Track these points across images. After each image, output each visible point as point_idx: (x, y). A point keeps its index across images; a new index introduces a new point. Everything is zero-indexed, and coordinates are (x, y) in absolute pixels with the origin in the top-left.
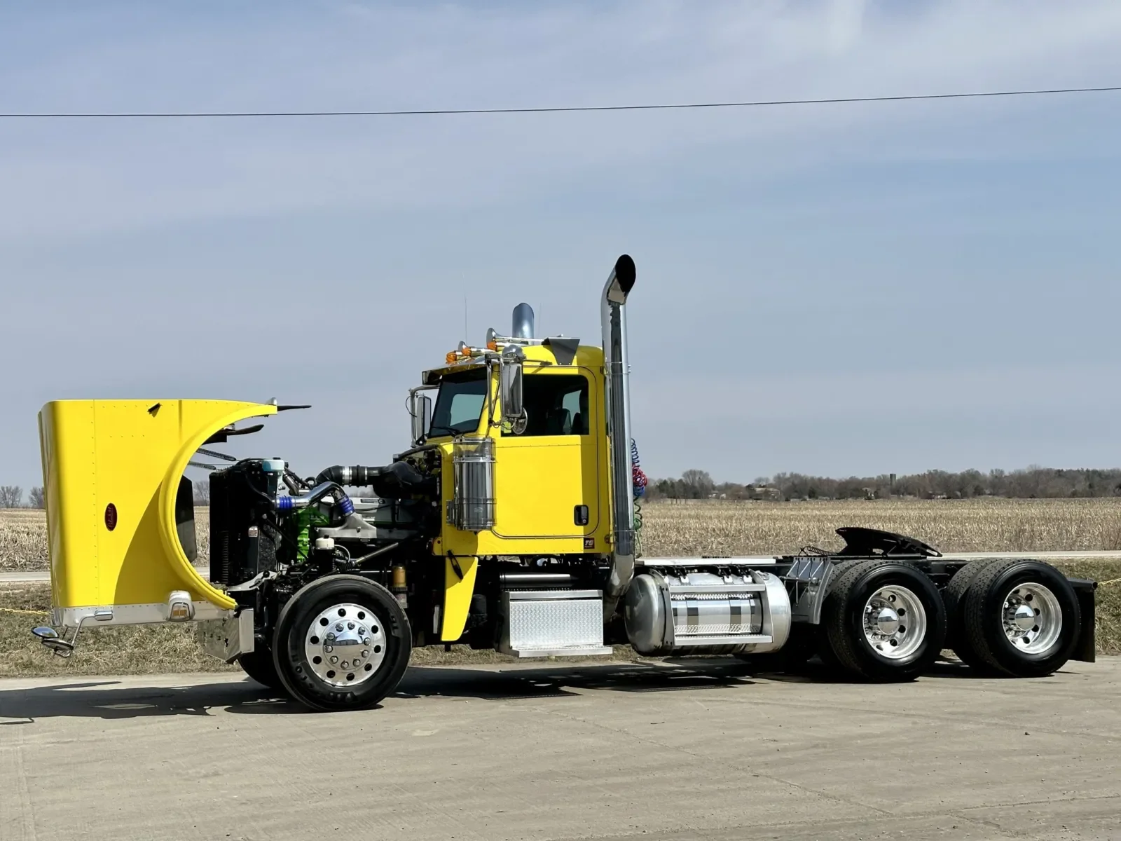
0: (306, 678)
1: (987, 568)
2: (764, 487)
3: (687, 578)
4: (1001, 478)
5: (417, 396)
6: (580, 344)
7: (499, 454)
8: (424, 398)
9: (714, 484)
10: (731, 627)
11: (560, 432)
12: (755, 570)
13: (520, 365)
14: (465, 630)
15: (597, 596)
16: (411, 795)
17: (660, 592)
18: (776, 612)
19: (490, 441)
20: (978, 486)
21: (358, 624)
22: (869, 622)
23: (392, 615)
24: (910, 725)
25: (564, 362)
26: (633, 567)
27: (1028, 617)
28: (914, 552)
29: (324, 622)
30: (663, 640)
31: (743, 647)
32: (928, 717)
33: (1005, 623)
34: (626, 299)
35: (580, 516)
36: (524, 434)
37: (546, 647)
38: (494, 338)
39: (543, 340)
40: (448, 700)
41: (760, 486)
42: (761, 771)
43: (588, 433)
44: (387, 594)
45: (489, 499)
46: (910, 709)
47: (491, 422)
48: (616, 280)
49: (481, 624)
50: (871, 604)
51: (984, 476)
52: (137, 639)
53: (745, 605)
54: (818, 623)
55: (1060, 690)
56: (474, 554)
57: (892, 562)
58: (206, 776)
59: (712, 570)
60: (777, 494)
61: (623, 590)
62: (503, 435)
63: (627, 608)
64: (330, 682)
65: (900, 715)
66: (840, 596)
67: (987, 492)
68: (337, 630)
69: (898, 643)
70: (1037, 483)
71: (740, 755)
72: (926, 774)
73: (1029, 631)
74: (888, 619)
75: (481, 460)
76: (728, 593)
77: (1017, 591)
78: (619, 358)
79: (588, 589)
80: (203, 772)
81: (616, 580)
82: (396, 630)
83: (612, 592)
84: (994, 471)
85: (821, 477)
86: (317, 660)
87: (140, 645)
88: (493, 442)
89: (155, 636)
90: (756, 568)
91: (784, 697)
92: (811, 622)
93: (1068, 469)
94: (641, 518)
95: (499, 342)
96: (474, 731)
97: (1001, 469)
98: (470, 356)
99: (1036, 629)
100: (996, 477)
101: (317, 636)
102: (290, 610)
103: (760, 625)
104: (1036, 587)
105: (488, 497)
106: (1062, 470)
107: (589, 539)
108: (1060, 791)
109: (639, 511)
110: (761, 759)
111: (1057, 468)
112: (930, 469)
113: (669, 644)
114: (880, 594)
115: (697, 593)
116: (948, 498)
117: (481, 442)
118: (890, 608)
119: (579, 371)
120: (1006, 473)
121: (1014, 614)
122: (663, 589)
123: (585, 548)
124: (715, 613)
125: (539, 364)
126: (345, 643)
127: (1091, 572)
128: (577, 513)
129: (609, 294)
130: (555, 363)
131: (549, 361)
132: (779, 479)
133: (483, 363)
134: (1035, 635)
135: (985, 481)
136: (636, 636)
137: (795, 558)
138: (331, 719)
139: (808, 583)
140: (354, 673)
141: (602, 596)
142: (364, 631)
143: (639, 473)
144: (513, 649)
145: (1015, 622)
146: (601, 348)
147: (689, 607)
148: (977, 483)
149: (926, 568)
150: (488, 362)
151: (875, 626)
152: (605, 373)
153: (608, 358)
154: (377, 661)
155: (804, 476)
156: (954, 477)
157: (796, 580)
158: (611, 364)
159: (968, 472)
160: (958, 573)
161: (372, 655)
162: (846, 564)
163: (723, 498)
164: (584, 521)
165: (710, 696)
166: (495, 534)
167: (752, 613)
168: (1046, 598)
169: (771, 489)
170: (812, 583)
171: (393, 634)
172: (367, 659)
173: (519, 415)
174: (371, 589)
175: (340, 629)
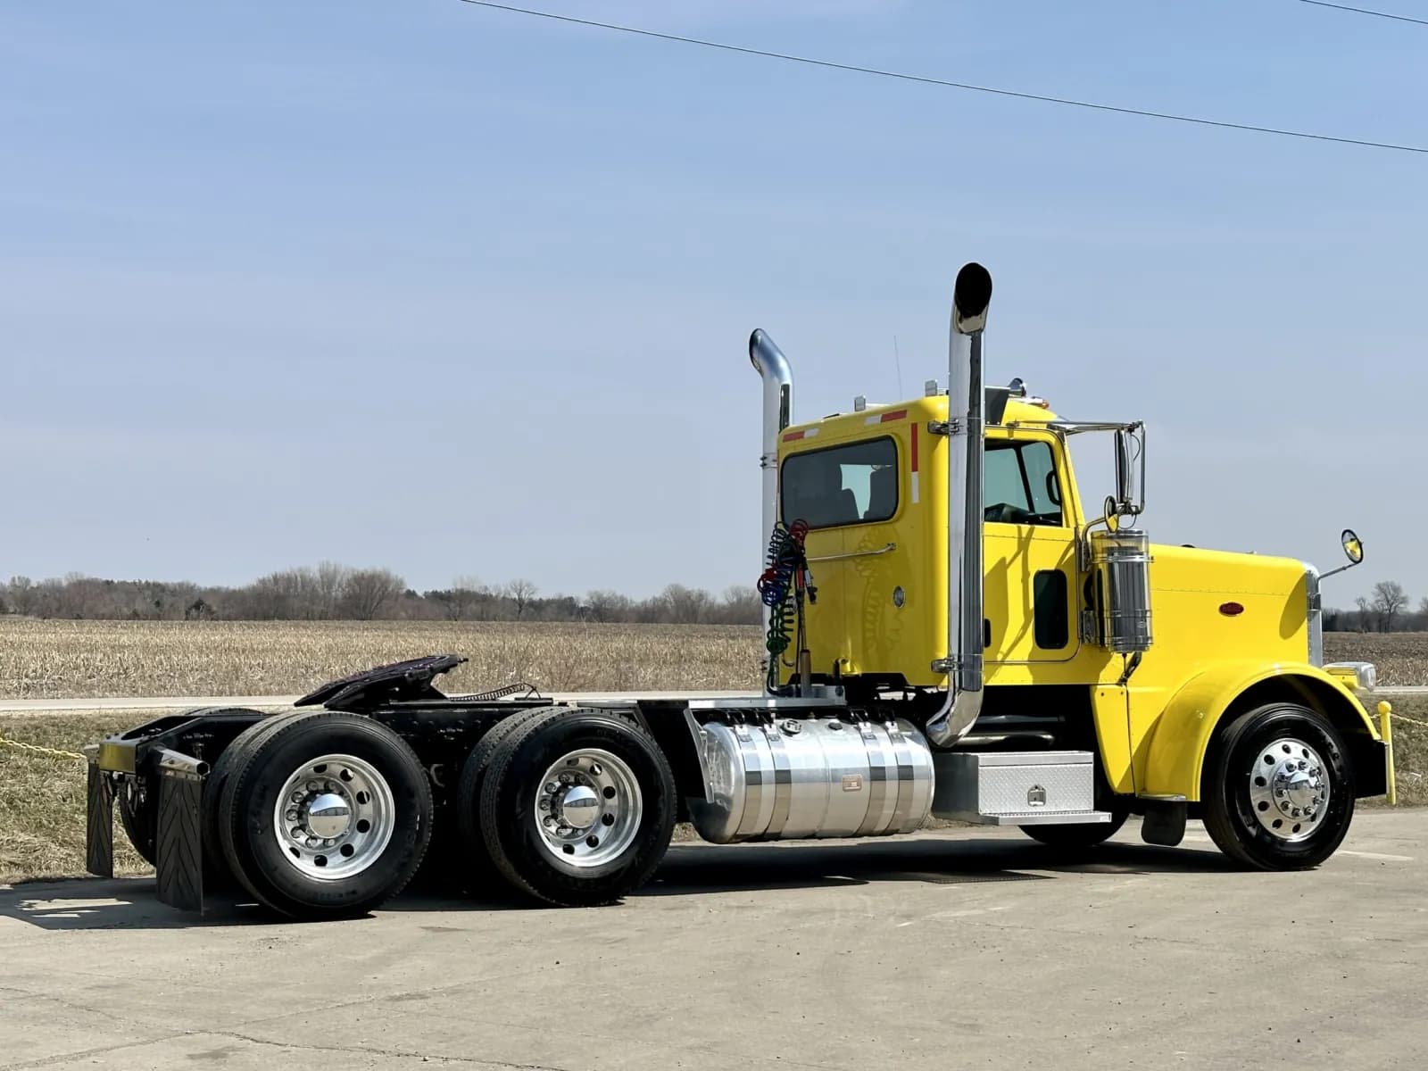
4: (28, 589)
67: (13, 609)
70: (82, 598)
97: (25, 577)
111: (104, 579)
120: (34, 584)
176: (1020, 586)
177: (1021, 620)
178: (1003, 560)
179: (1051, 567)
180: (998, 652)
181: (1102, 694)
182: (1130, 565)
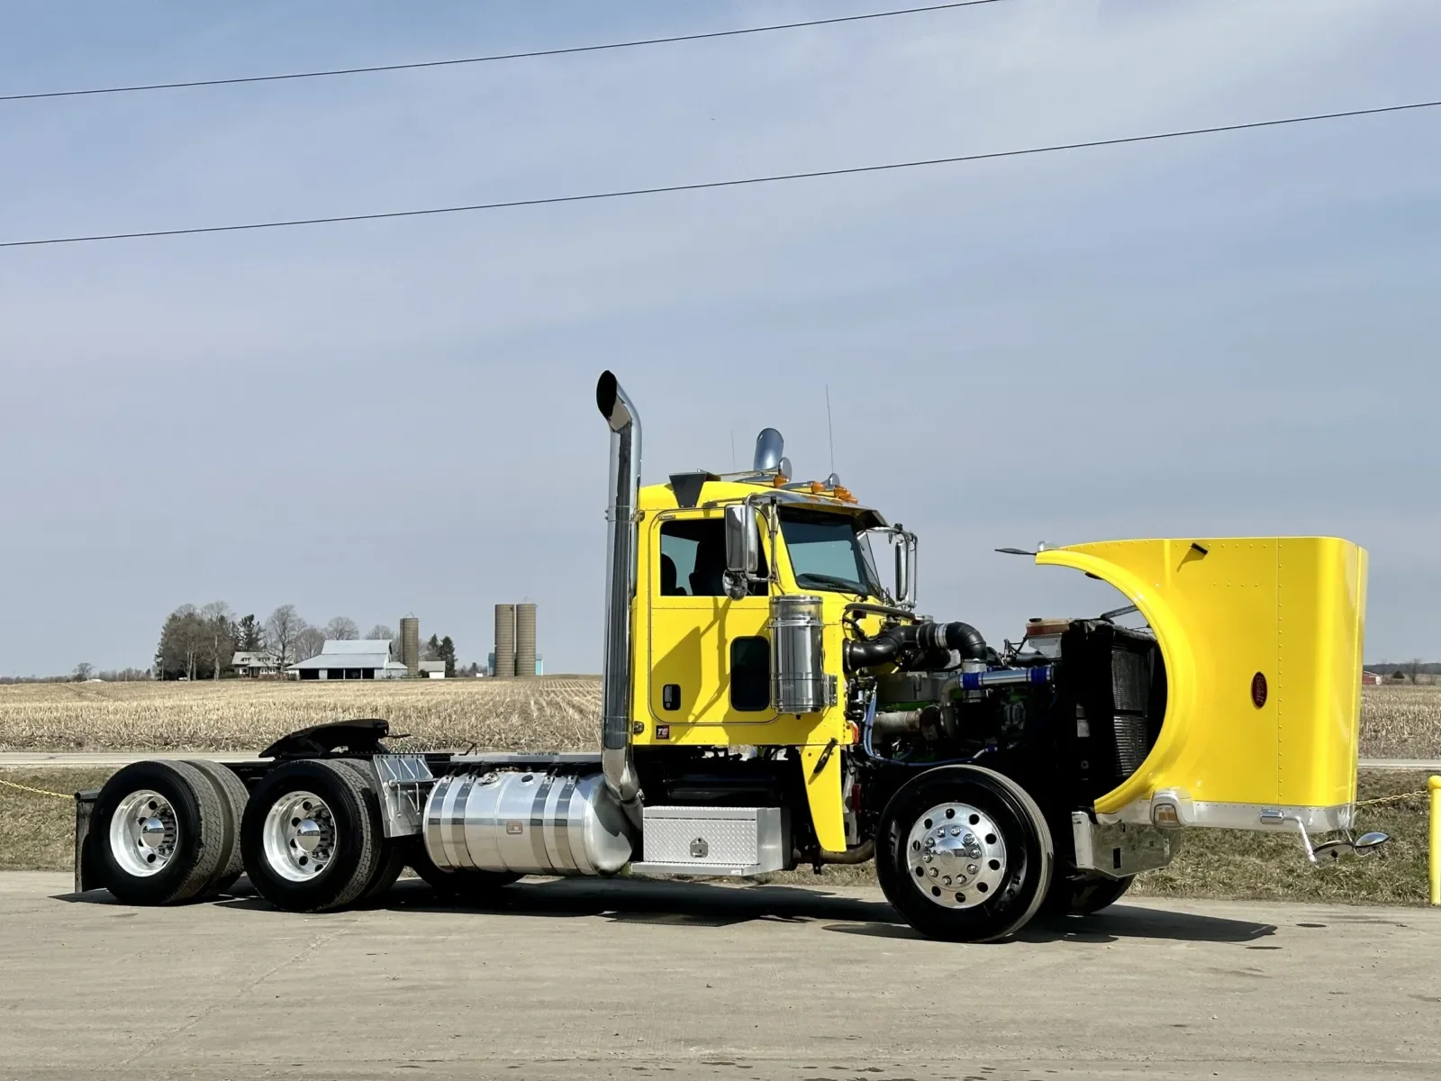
176: (716, 653)
177: (716, 684)
178: (697, 629)
179: (752, 632)
180: (689, 712)
181: (810, 755)
182: (790, 630)
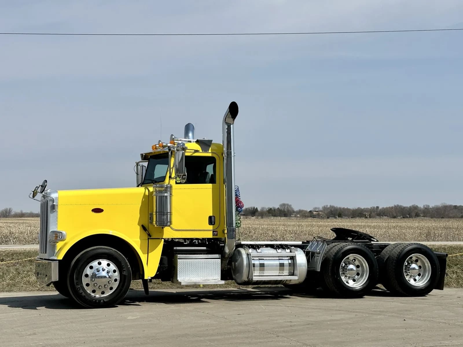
0: (82, 293)
1: (398, 247)
2: (317, 212)
3: (260, 250)
4: (428, 209)
5: (139, 165)
6: (212, 142)
7: (174, 192)
8: (143, 166)
9: (294, 210)
10: (280, 272)
11: (204, 182)
12: (291, 247)
13: (184, 152)
14: (157, 272)
15: (218, 257)
16: (120, 343)
17: (247, 256)
18: (300, 266)
19: (170, 186)
20: (417, 213)
21: (107, 268)
22: (343, 271)
23: (123, 265)
24: (354, 316)
25: (205, 150)
26: (235, 244)
27: (416, 269)
28: (366, 240)
29: (91, 268)
30: (248, 278)
31: (285, 282)
32: (363, 313)
33: (405, 272)
34: (234, 122)
35: (211, 220)
36: (185, 183)
37: (194, 280)
38: (174, 139)
39: (196, 140)
40: (149, 304)
41: (316, 211)
42: (280, 334)
43: (215, 183)
44: (121, 255)
45: (169, 213)
46: (356, 309)
47: (170, 177)
48: (229, 113)
49: (164, 269)
50: (344, 263)
51: (420, 208)
52: (11, 277)
53: (286, 262)
54: (319, 270)
55: (426, 302)
56: (162, 238)
57: (354, 244)
58: (30, 335)
59: (272, 246)
60: (323, 215)
61: (230, 255)
62: (176, 183)
63: (233, 263)
64: (94, 295)
65: (351, 312)
66: (330, 259)
67: (422, 215)
68: (97, 271)
69: (356, 281)
70: (445, 211)
71: (274, 328)
72: (353, 336)
73: (416, 276)
74: (352, 269)
75: (166, 195)
76: (279, 257)
77: (411, 258)
78: (230, 149)
79: (214, 254)
80: (29, 333)
81: (227, 250)
82: (124, 272)
83: (225, 256)
84: (425, 206)
85: (344, 207)
86: (88, 285)
87: (12, 279)
88: (171, 187)
89: (20, 275)
90: (292, 246)
91: (302, 304)
92: (316, 270)
93: (460, 205)
94: (241, 222)
95: (175, 140)
96: (156, 317)
97: (428, 204)
98: (163, 147)
99: (419, 275)
100: (426, 208)
101: (88, 274)
102: (75, 262)
103: (293, 271)
104: (420, 256)
105: (168, 212)
106: (457, 206)
107: (215, 231)
108: (410, 343)
109: (240, 219)
110: (282, 329)
111: (454, 205)
112: (395, 204)
113: (251, 279)
114: (349, 258)
115: (264, 257)
116: (403, 218)
117: (166, 186)
118: (353, 264)
119: (212, 155)
120: (431, 207)
121: (409, 268)
122: (249, 255)
123: (213, 235)
124: (272, 266)
125: (193, 151)
126: (100, 277)
127: (454, 251)
128: (210, 219)
129: (226, 120)
130: (201, 151)
131: (198, 150)
132: (325, 208)
133: (167, 150)
134: (419, 278)
135: (421, 210)
136: (237, 276)
137: (310, 241)
138: (93, 312)
139: (315, 253)
140: (105, 291)
141: (220, 257)
142: (109, 272)
143: (240, 202)
144: (179, 281)
145: (410, 271)
146: (222, 144)
147: (260, 263)
148: (416, 211)
149: (370, 247)
150: (170, 150)
151: (346, 273)
152: (224, 156)
153: (225, 149)
154: (115, 286)
155: (336, 207)
156: (406, 208)
157: (310, 251)
158: (226, 152)
159: (413, 206)
160: (385, 249)
161: (113, 283)
162: (334, 244)
163: (298, 217)
164: (213, 223)
165: (268, 303)
166: (172, 228)
167: (289, 266)
168: (424, 261)
169: (321, 213)
170: (317, 253)
171: (123, 274)
172: (111, 284)
173: (183, 174)
174: (114, 253)
175: (98, 271)
